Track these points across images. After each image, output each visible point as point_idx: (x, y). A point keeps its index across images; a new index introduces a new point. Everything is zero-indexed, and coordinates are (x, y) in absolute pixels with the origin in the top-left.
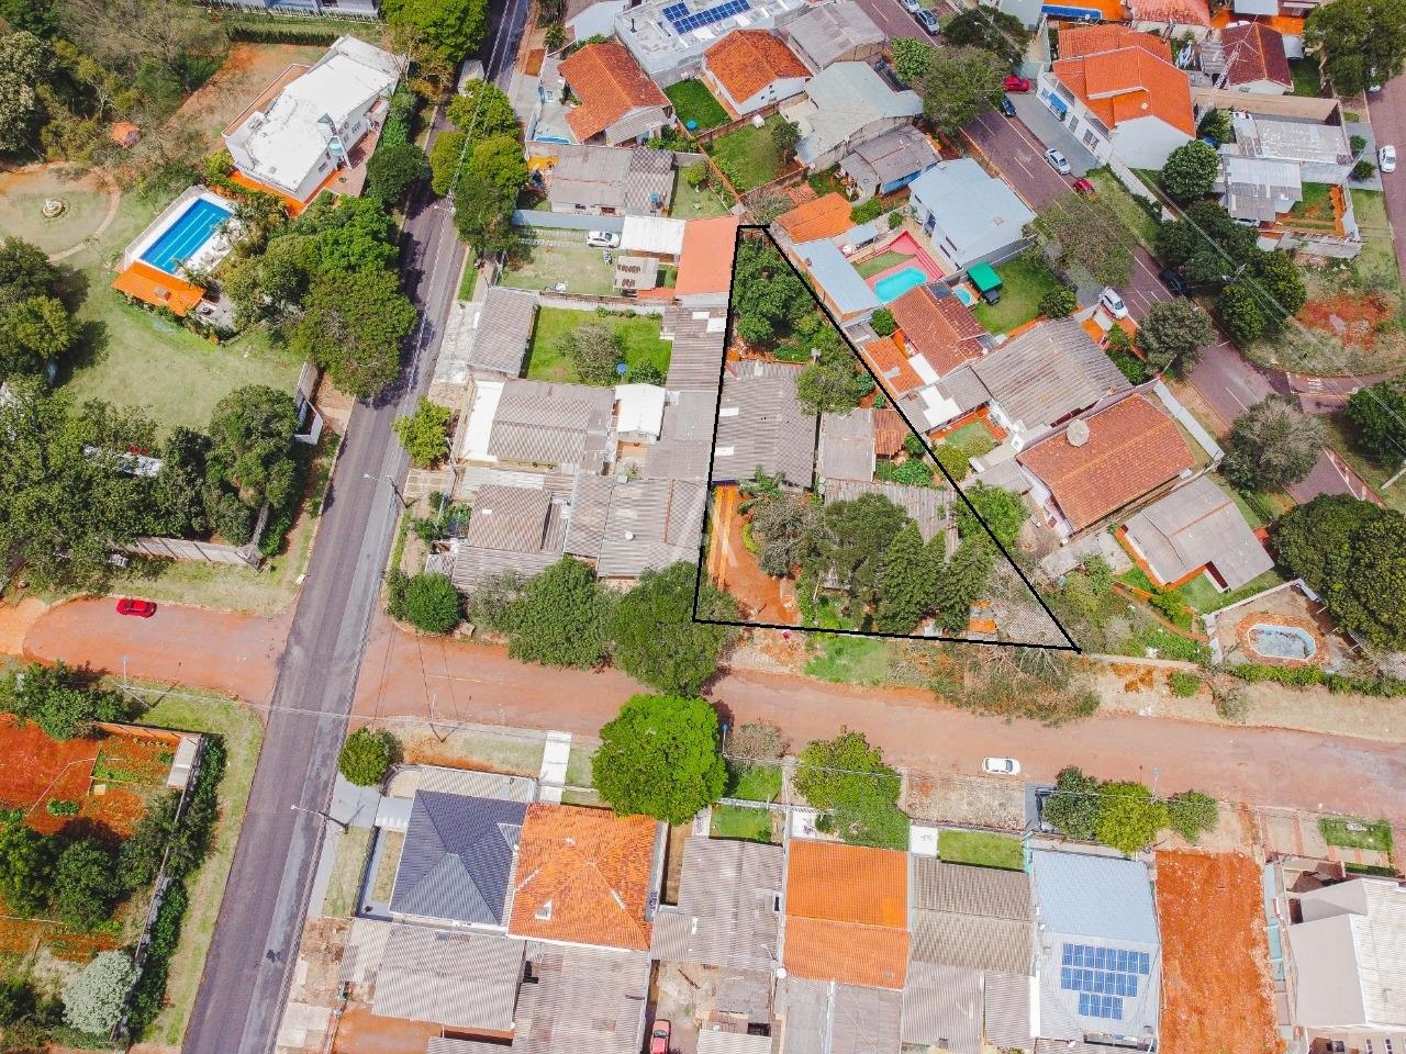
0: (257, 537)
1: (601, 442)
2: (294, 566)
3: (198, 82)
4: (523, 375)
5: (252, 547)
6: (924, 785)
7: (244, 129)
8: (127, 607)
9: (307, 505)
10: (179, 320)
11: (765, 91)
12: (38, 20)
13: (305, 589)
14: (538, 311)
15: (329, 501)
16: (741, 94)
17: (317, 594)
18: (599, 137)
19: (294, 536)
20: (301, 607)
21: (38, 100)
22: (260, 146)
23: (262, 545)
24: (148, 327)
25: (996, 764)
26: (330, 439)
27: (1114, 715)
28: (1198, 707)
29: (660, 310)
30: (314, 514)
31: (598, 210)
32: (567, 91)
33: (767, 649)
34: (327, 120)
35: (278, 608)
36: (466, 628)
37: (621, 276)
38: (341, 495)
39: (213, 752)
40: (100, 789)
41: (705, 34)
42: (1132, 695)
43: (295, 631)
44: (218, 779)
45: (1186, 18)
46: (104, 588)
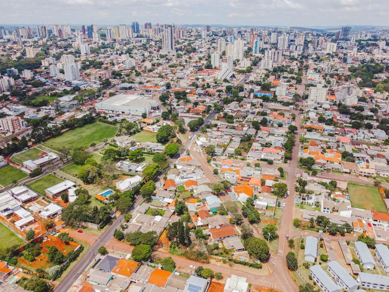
0: (100, 224)
1: (151, 221)
2: (103, 231)
3: (116, 179)
4: (145, 213)
5: (99, 225)
6: (180, 268)
7: (119, 182)
8: (79, 231)
9: (108, 224)
10: (101, 201)
11: (191, 187)
12: (100, 167)
13: (103, 233)
14: (149, 208)
15: (112, 224)
16: (187, 187)
17: (105, 234)
18: (166, 190)
19: (105, 227)
20: (102, 235)
21: (96, 175)
22: (120, 185)
23: (100, 226)
24: (97, 203)
25: (191, 266)
26: (115, 218)
27: (213, 265)
28: (227, 265)
29: (166, 209)
30: (109, 225)
31: (162, 198)
32: (164, 185)
33: (164, 249)
34: (130, 182)
35: (99, 235)
36: (123, 240)
37: (162, 204)
38: (113, 224)
39: (82, 249)
40: (65, 251)
41: (185, 180)
42: (217, 263)
43: (100, 238)
44: (81, 252)
45: (258, 185)
46: (77, 229)
